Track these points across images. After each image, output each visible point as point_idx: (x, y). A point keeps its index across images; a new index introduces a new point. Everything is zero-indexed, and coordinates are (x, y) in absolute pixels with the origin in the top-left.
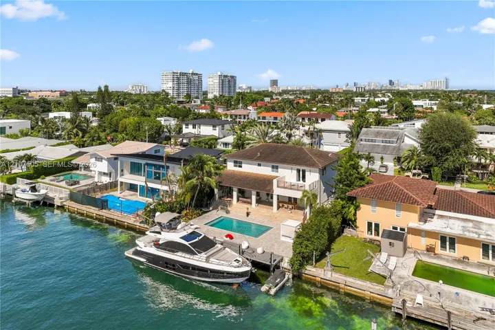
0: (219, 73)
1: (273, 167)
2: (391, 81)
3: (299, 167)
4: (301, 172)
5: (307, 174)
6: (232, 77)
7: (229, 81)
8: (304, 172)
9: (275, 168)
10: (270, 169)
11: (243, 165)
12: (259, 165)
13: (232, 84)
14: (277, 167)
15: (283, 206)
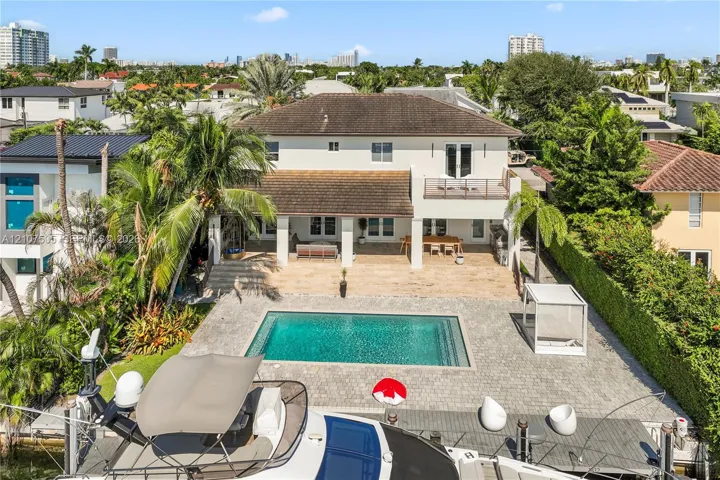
0: (12, 25)
1: (375, 149)
2: (287, 55)
3: (451, 141)
4: (459, 154)
5: (476, 156)
6: (41, 34)
7: (34, 41)
8: (466, 151)
9: (383, 150)
10: (369, 153)
11: (281, 152)
12: (333, 146)
13: (40, 46)
14: (388, 148)
15: (442, 247)
